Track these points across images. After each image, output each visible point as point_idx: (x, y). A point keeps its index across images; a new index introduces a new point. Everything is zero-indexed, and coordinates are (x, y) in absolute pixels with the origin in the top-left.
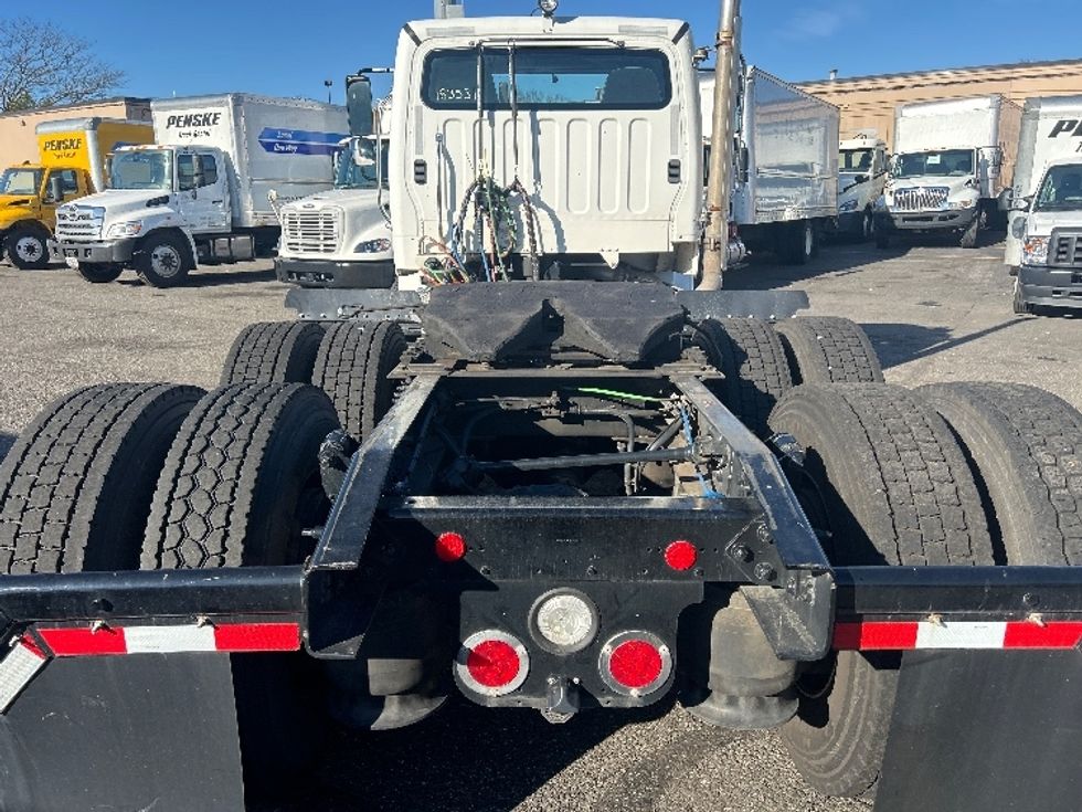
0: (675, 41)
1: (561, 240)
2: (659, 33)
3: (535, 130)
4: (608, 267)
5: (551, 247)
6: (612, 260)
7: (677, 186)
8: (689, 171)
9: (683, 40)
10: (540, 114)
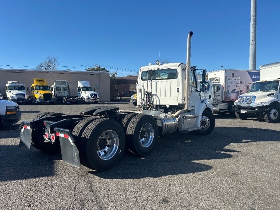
0: (178, 67)
1: (160, 102)
2: (176, 66)
3: (156, 83)
4: (167, 108)
5: (158, 104)
6: (168, 106)
7: (178, 93)
8: (181, 90)
9: (179, 67)
10: (157, 81)
